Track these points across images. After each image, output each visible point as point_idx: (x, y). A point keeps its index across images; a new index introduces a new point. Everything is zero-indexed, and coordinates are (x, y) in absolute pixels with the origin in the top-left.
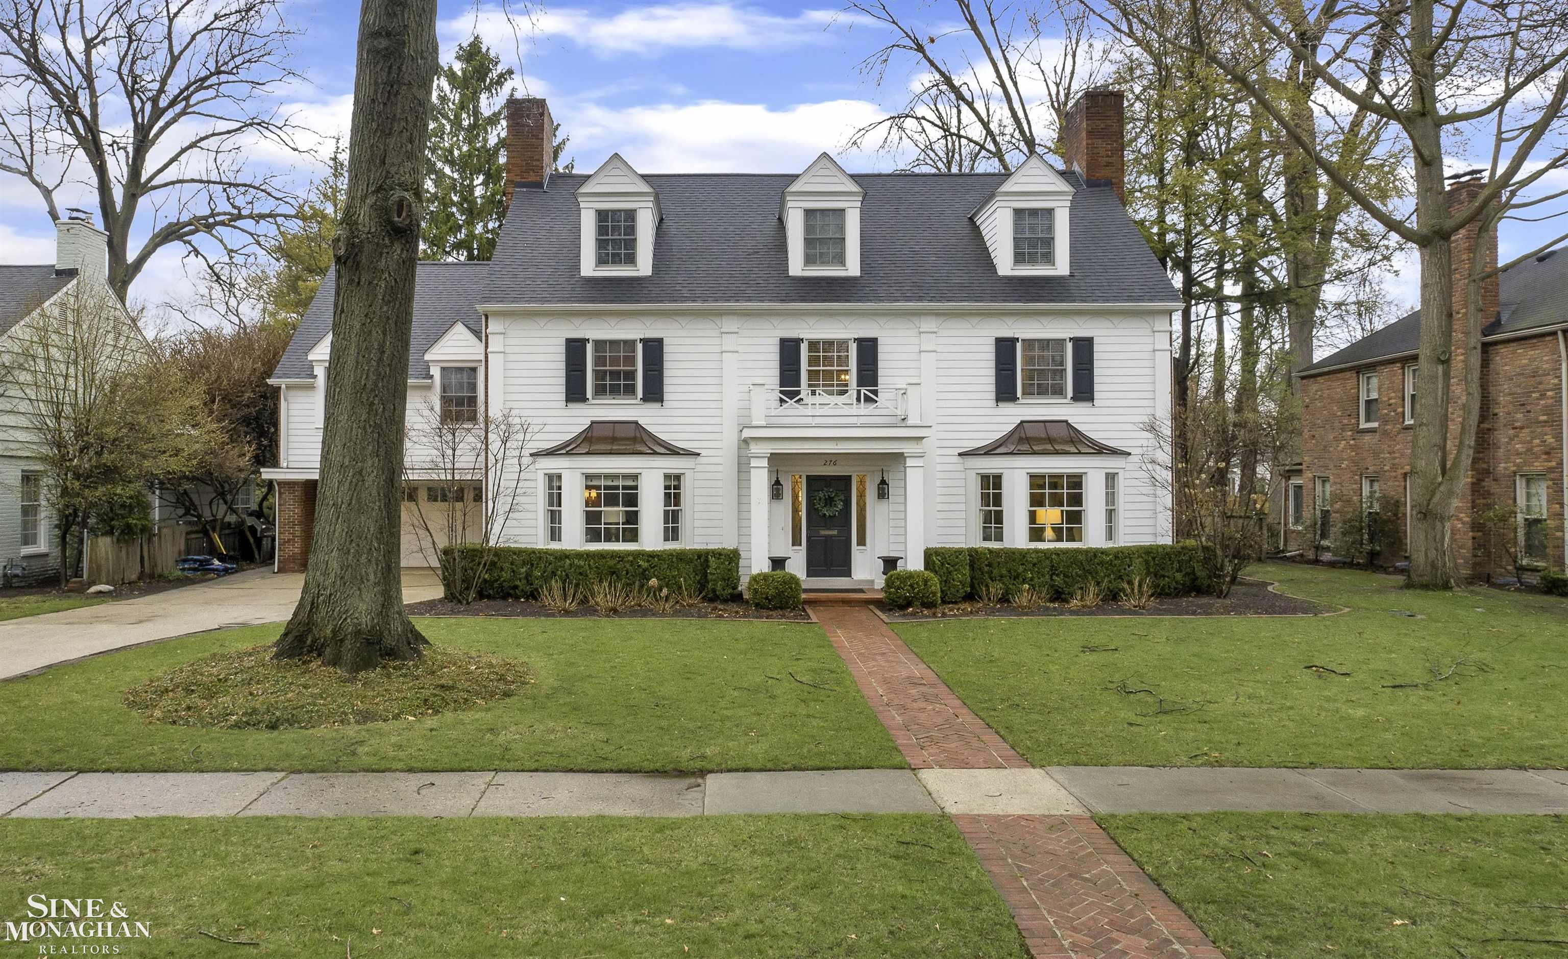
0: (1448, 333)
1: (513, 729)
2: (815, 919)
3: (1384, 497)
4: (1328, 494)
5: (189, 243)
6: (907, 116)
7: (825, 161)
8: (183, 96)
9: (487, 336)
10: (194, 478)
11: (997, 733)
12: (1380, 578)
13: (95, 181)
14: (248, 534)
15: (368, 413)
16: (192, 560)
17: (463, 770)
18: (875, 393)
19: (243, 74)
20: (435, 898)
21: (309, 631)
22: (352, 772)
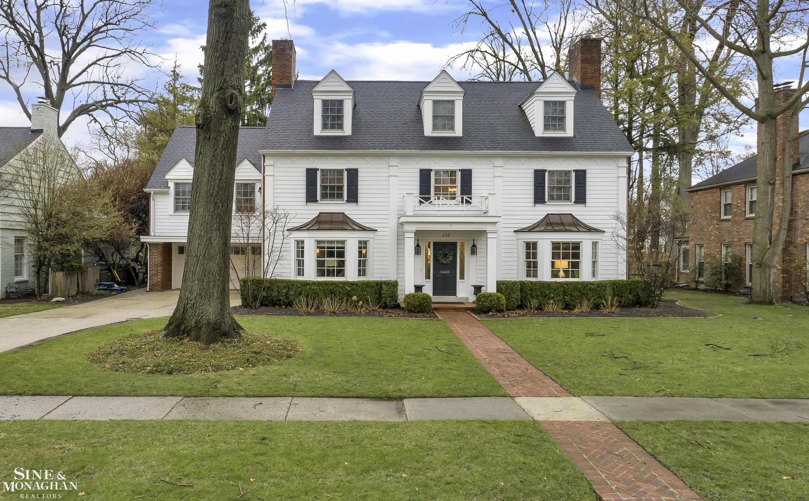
0: (773, 169)
1: (296, 375)
2: (481, 475)
3: (734, 255)
4: (703, 254)
5: (92, 115)
6: (477, 50)
7: (444, 75)
8: (89, 37)
9: (264, 167)
10: (106, 241)
11: (551, 378)
12: (732, 299)
13: (43, 82)
14: (132, 272)
15: (214, 207)
16: (104, 284)
17: (275, 396)
18: (470, 198)
19: (122, 25)
20: (279, 463)
21: (183, 322)
22: (217, 397)
